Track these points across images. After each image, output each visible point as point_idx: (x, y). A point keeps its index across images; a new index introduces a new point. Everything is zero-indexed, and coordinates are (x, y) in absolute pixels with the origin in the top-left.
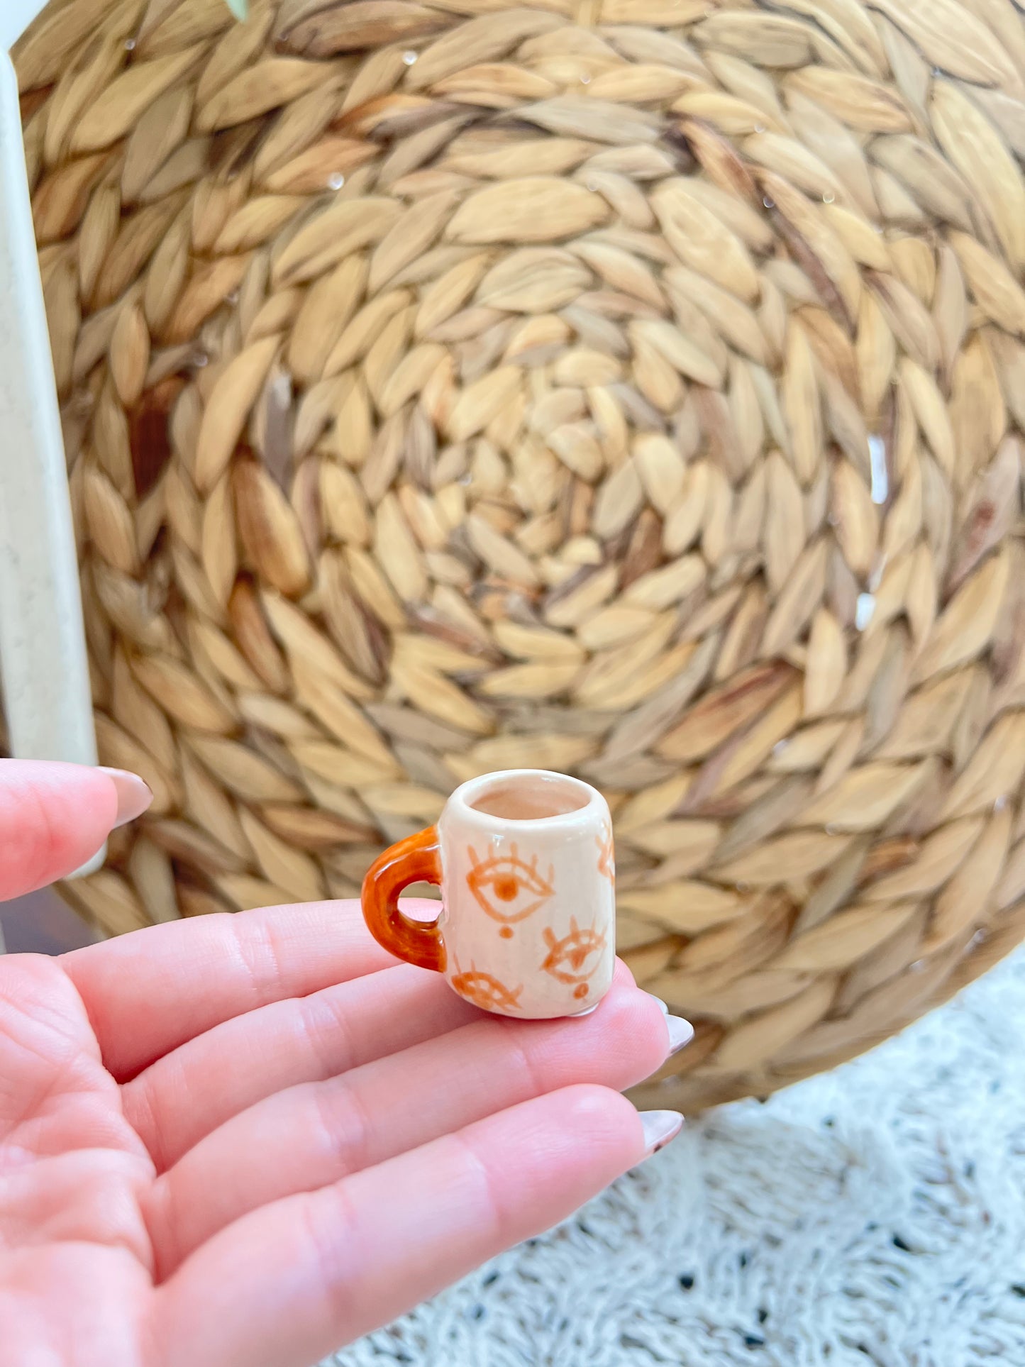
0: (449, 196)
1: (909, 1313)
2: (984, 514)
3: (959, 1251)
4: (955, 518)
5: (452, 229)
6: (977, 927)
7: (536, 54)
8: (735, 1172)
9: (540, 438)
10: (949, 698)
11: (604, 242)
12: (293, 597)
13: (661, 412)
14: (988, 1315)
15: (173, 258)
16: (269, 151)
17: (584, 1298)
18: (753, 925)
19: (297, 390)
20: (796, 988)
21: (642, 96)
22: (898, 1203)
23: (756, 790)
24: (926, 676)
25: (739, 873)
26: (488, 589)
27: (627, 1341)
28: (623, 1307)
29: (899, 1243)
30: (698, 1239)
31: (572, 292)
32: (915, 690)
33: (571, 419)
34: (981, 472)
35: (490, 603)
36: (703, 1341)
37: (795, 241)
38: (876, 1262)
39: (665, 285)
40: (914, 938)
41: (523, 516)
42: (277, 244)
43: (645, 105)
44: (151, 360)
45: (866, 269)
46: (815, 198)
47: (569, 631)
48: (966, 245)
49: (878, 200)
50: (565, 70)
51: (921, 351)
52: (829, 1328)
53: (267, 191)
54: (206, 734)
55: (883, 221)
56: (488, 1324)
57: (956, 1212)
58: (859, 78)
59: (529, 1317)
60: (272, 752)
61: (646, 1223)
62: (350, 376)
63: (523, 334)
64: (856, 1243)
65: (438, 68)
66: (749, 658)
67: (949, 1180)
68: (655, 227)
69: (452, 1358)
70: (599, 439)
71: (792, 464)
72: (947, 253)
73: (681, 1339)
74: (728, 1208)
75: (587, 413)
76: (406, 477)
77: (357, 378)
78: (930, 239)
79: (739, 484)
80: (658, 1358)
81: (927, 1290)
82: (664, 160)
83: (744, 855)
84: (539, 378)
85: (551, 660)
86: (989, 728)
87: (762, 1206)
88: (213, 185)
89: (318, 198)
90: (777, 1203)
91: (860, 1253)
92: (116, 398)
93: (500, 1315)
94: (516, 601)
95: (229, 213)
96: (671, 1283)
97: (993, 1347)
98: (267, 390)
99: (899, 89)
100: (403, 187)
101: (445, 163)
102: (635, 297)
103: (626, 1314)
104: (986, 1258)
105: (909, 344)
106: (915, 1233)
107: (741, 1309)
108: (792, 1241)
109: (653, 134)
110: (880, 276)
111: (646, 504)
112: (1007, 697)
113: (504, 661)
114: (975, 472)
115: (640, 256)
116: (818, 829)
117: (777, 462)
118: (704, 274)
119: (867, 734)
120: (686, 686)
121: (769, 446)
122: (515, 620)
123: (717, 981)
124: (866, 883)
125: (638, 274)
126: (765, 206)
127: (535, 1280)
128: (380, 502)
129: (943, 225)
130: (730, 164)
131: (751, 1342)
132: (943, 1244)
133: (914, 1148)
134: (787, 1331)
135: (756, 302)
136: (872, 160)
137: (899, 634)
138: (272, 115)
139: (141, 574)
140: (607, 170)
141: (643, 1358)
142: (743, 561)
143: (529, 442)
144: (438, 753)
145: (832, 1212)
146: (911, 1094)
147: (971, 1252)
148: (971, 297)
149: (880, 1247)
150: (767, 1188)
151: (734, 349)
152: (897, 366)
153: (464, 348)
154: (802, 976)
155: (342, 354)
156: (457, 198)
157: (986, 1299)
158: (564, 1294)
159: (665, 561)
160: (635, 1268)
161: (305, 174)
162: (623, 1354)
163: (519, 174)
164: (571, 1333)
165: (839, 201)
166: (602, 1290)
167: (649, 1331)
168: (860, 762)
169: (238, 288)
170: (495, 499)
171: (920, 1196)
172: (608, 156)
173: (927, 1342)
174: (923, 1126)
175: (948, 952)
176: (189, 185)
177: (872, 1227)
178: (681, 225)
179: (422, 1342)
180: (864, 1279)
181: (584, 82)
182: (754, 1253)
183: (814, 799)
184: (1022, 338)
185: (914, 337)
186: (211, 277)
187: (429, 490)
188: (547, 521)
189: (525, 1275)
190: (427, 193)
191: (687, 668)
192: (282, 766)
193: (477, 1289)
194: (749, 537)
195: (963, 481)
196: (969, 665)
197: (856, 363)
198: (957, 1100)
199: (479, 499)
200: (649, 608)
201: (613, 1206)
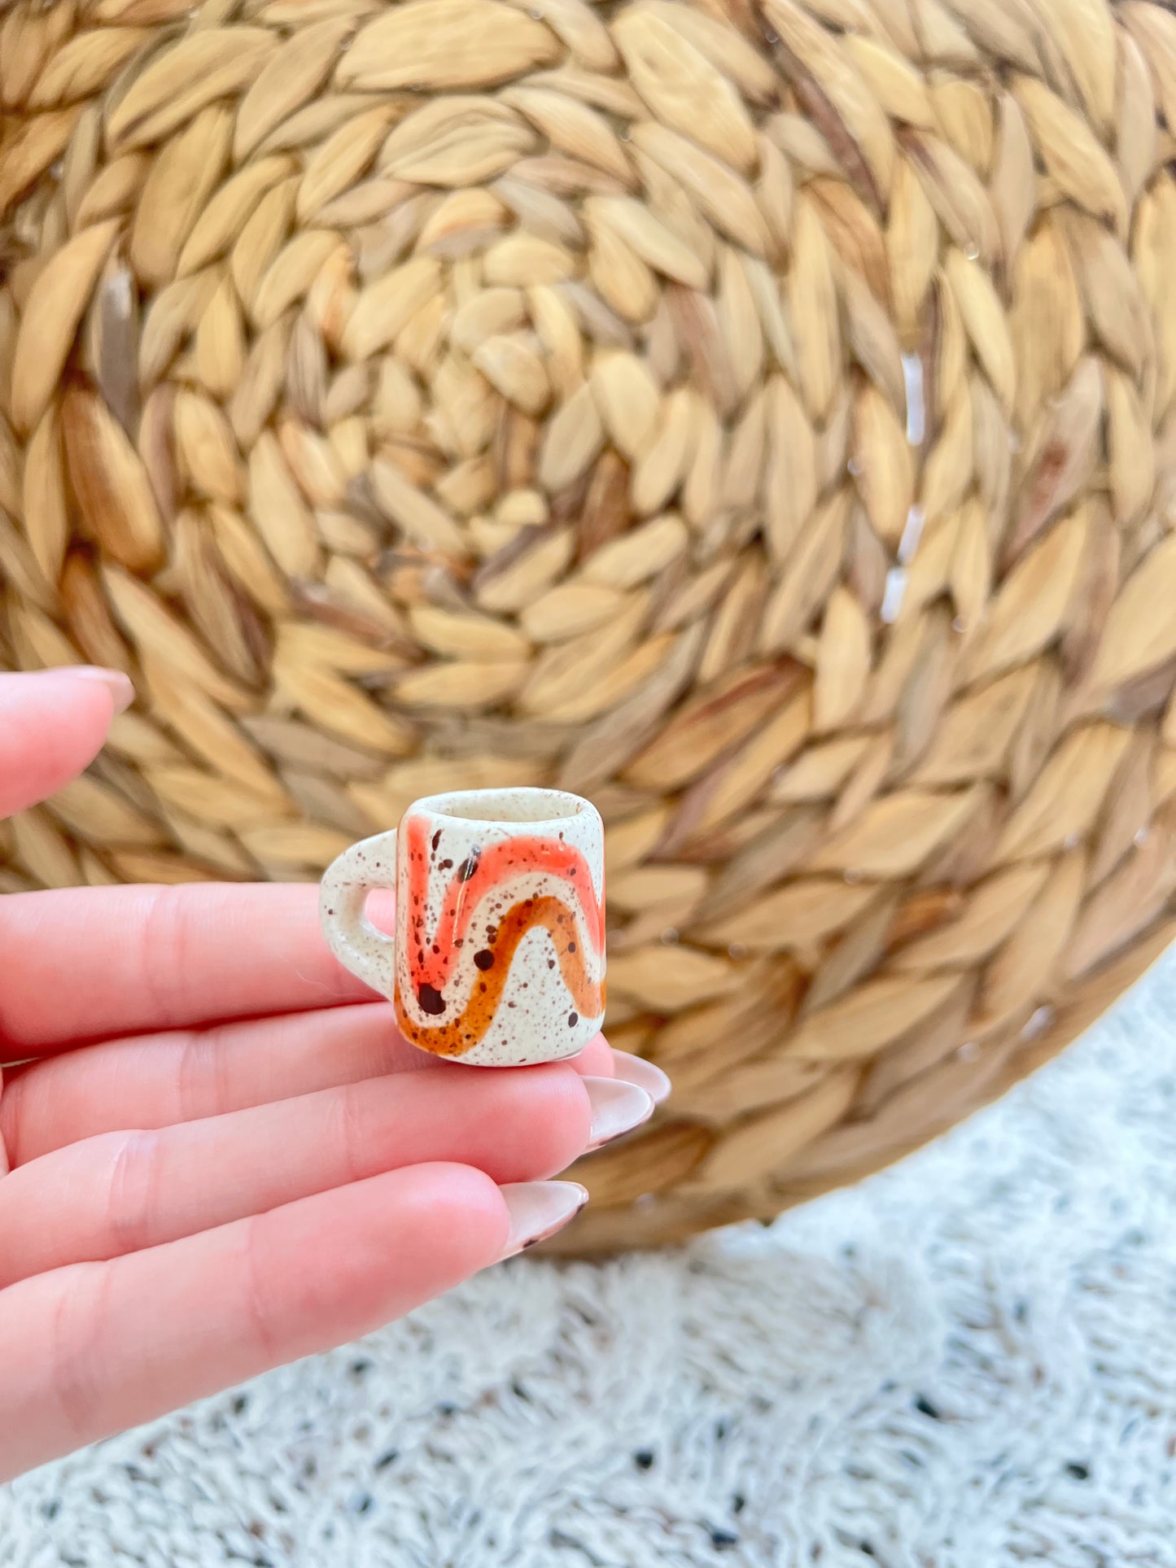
0: (344, 24)
1: (928, 1501)
2: (1053, 458)
3: (1000, 1419)
4: (1016, 462)
5: (343, 70)
6: (1039, 1003)
8: (722, 1316)
9: (466, 355)
10: (1005, 706)
11: (548, 88)
12: (145, 573)
13: (629, 322)
14: (1033, 1505)
17: (505, 1485)
18: (748, 1002)
19: (143, 294)
20: (803, 1082)
22: (926, 1354)
23: (752, 826)
24: (975, 675)
25: (734, 932)
26: (401, 561)
27: (557, 1539)
28: (555, 1494)
29: (925, 1408)
30: (665, 1403)
31: (504, 157)
32: (961, 694)
33: (506, 328)
34: (1051, 402)
35: (403, 580)
36: (658, 1539)
37: (806, 85)
38: (892, 1431)
39: (630, 147)
40: (956, 1019)
41: (443, 460)
42: (112, 93)
45: (900, 126)
46: (835, 28)
47: (510, 618)
48: (1034, 92)
49: (918, 32)
51: (972, 238)
52: (822, 1521)
53: (99, 23)
55: (924, 62)
56: (377, 1518)
57: (1002, 1365)
59: (432, 1507)
60: (121, 779)
61: (599, 1385)
62: (212, 273)
63: (444, 214)
64: (867, 1407)
66: (742, 653)
67: (995, 1325)
68: (619, 69)
70: (545, 358)
71: (800, 390)
72: (1008, 103)
73: (629, 1536)
74: (707, 1362)
75: (527, 322)
76: (288, 412)
77: (221, 277)
78: (985, 83)
79: (731, 420)
80: (595, 1562)
81: (955, 1471)
83: (737, 910)
84: (463, 275)
85: (485, 656)
86: (1058, 744)
88: (27, 15)
89: (168, 29)
90: (773, 1355)
91: (871, 1421)
93: (395, 1506)
94: (435, 576)
95: (48, 53)
96: (624, 1461)
97: (1036, 1546)
98: (102, 292)
102: (592, 165)
103: (560, 1504)
104: (1034, 1427)
105: (957, 230)
106: (945, 1395)
107: (713, 1497)
108: (786, 1405)
110: (919, 135)
111: (607, 444)
112: (1082, 703)
113: (424, 657)
114: (1043, 403)
115: (599, 108)
116: (834, 876)
117: (780, 389)
118: (684, 133)
119: (898, 752)
120: (662, 690)
121: (770, 368)
122: (436, 602)
123: (700, 1074)
124: (897, 946)
125: (596, 134)
126: (766, 39)
127: (448, 1458)
128: (253, 445)
129: (1006, 68)
131: (721, 1541)
132: (980, 1407)
133: (954, 1283)
134: (768, 1526)
135: (753, 172)
137: (940, 621)
142: (735, 522)
143: (450, 362)
144: (340, 781)
145: (839, 1367)
146: (956, 1215)
147: (1016, 1419)
148: (1040, 166)
149: (899, 1413)
150: (762, 1336)
151: (724, 236)
152: (942, 260)
153: (363, 235)
154: (812, 1066)
155: (201, 244)
156: (352, 26)
157: (1032, 1482)
158: (480, 1476)
159: (633, 522)
160: (576, 1444)
162: (549, 1556)
164: (482, 1531)
165: (864, 31)
166: (529, 1473)
167: (589, 1527)
168: (887, 789)
169: (59, 156)
170: (406, 437)
171: (957, 1345)
173: (948, 1542)
174: (969, 1256)
175: (1000, 1037)
177: (890, 1387)
178: (651, 64)
179: (288, 1542)
180: (875, 1456)
182: (737, 1420)
183: (826, 837)
184: (1108, 222)
185: (963, 219)
186: (25, 141)
187: (319, 427)
188: (476, 468)
189: (434, 1454)
190: (308, 21)
191: (661, 666)
192: (135, 798)
193: (365, 1474)
194: (741, 492)
195: (1027, 415)
196: (1032, 661)
197: (886, 256)
198: (1013, 1221)
199: (386, 439)
200: (612, 586)
201: (560, 1359)
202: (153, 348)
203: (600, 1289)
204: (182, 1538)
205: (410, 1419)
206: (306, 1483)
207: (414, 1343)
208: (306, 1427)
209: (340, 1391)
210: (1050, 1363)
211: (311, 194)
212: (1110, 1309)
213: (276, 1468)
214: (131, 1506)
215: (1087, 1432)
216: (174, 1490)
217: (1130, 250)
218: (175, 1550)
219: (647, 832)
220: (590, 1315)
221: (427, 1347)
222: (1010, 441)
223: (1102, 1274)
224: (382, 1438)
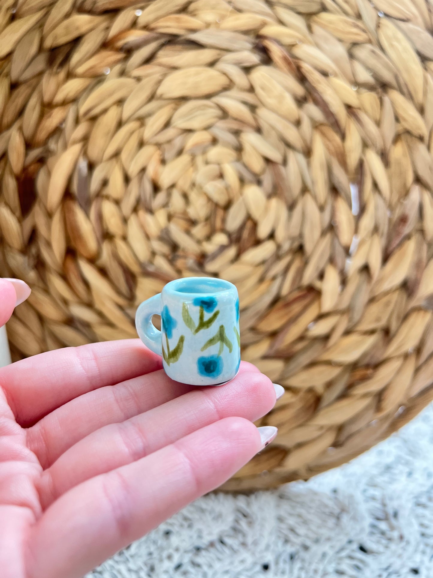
0: (157, 77)
2: (403, 220)
3: (388, 553)
4: (390, 220)
5: (159, 92)
6: (400, 406)
7: (196, 10)
8: (291, 515)
9: (201, 188)
10: (387, 304)
11: (228, 97)
12: (92, 260)
13: (255, 175)
15: (35, 108)
16: (76, 58)
18: (298, 406)
19: (91, 166)
20: (318, 433)
21: (245, 28)
22: (362, 530)
23: (300, 346)
24: (377, 294)
25: (294, 382)
26: (179, 257)
29: (362, 549)
30: (272, 547)
31: (213, 120)
32: (372, 300)
33: (214, 179)
34: (402, 200)
35: (180, 263)
37: (316, 95)
38: (351, 557)
39: (256, 117)
40: (371, 413)
41: (193, 223)
42: (81, 100)
43: (246, 32)
44: (26, 155)
45: (349, 107)
46: (325, 74)
47: (216, 274)
48: (395, 95)
49: (354, 75)
50: (209, 16)
51: (374, 145)
53: (75, 76)
54: (56, 322)
55: (356, 84)
57: (389, 534)
58: (345, 18)
60: (84, 330)
61: (249, 540)
62: (114, 161)
63: (192, 140)
64: (342, 549)
65: (151, 17)
66: (296, 286)
67: (386, 518)
68: (251, 89)
70: (227, 188)
71: (315, 198)
72: (386, 99)
74: (286, 532)
75: (221, 176)
76: (141, 206)
77: (117, 162)
78: (378, 93)
79: (291, 207)
81: (373, 572)
82: (254, 58)
83: (294, 375)
84: (199, 160)
86: (405, 317)
88: (51, 74)
89: (99, 79)
90: (309, 529)
91: (344, 554)
92: (12, 172)
94: (191, 262)
95: (59, 86)
96: (258, 568)
98: (77, 168)
99: (363, 23)
100: (136, 73)
101: (156, 61)
102: (242, 122)
104: (400, 556)
105: (369, 142)
106: (370, 544)
108: (314, 548)
109: (249, 46)
110: (355, 110)
111: (249, 217)
112: (415, 302)
114: (399, 200)
115: (245, 103)
116: (329, 363)
117: (308, 198)
118: (273, 110)
119: (350, 320)
120: (268, 299)
121: (305, 190)
122: (191, 270)
124: (350, 386)
125: (244, 112)
126: (302, 79)
127: (199, 566)
128: (129, 218)
129: (384, 86)
130: (285, 59)
132: (381, 549)
133: (372, 503)
135: (298, 123)
136: (351, 56)
137: (364, 276)
138: (76, 41)
139: (25, 251)
140: (229, 63)
142: (293, 242)
143: (195, 190)
145: (332, 534)
146: (372, 478)
147: (394, 553)
148: (397, 119)
149: (353, 551)
150: (305, 522)
151: (288, 145)
152: (363, 152)
153: (166, 147)
154: (321, 428)
155: (111, 150)
156: (160, 78)
157: (399, 576)
158: (210, 573)
159: (258, 242)
160: (242, 561)
161: (91, 68)
163: (189, 66)
165: (336, 75)
166: (227, 572)
168: (348, 333)
169: (64, 121)
170: (180, 216)
171: (373, 526)
172: (229, 57)
174: (377, 493)
175: (387, 417)
176: (40, 74)
177: (350, 542)
180: (345, 566)
181: (218, 22)
182: (297, 553)
183: (326, 349)
184: (421, 139)
186: (52, 116)
187: (151, 211)
188: (204, 226)
189: (194, 564)
190: (147, 76)
191: (268, 291)
193: (171, 571)
194: (295, 232)
195: (394, 204)
196: (396, 289)
197: (344, 151)
198: (392, 481)
199: (174, 215)
200: (250, 264)
201: (236, 530)
202: (94, 185)
203: (248, 504)
205: (186, 552)
206: (151, 574)
207: (186, 524)
208: (150, 554)
209: (161, 542)
210: (406, 533)
212: (427, 512)
213: (141, 569)
215: (418, 558)
217: (429, 148)
219: (263, 348)
220: (246, 514)
221: (190, 526)
222: (388, 213)
223: (424, 500)
224: (176, 558)
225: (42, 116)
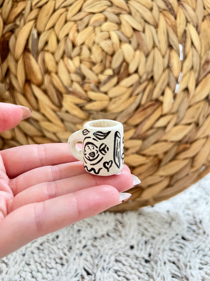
1: (185, 254)
2: (207, 62)
3: (197, 240)
4: (200, 64)
6: (204, 165)
8: (145, 222)
9: (98, 44)
10: (198, 109)
12: (39, 86)
13: (128, 38)
14: (205, 255)
17: (107, 251)
18: (150, 164)
19: (39, 34)
20: (160, 179)
22: (183, 229)
23: (150, 132)
24: (192, 103)
25: (146, 152)
26: (86, 83)
27: (117, 261)
28: (116, 253)
29: (183, 238)
30: (135, 237)
31: (105, 7)
32: (190, 107)
33: (105, 39)
35: (86, 86)
36: (135, 261)
38: (178, 243)
39: (129, 5)
40: (189, 167)
41: (94, 64)
44: (4, 28)
45: (179, 1)
47: (106, 93)
51: (192, 21)
52: (166, 258)
56: (83, 256)
57: (197, 231)
59: (93, 255)
60: (35, 124)
61: (123, 234)
62: (52, 30)
63: (94, 18)
64: (173, 238)
66: (149, 99)
67: (196, 224)
69: (74, 264)
70: (113, 44)
71: (160, 50)
73: (130, 260)
74: (143, 230)
75: (110, 38)
76: (65, 55)
79: (147, 56)
80: (124, 265)
81: (190, 249)
83: (148, 147)
84: (98, 29)
85: (101, 100)
86: (207, 116)
87: (151, 230)
90: (155, 229)
91: (174, 241)
93: (87, 255)
94: (92, 85)
96: (128, 247)
97: (205, 263)
98: (32, 34)
102: (121, 8)
103: (117, 254)
104: (204, 242)
105: (189, 20)
106: (187, 236)
107: (145, 254)
110: (182, 2)
111: (124, 60)
113: (90, 101)
114: (206, 52)
116: (166, 141)
117: (156, 49)
118: (139, 2)
119: (178, 117)
120: (134, 106)
121: (154, 46)
122: (93, 90)
124: (177, 154)
125: (122, 3)
127: (96, 247)
128: (59, 62)
131: (147, 261)
132: (194, 239)
133: (188, 217)
134: (155, 259)
135: (151, 9)
137: (186, 93)
139: (3, 81)
141: (120, 265)
142: (148, 74)
143: (95, 45)
144: (75, 124)
145: (167, 231)
146: (187, 205)
147: (201, 240)
148: (205, 8)
149: (179, 239)
150: (153, 226)
151: (146, 21)
152: (186, 25)
153: (79, 22)
154: (162, 176)
155: (50, 25)
157: (204, 252)
158: (102, 250)
159: (129, 75)
160: (120, 244)
162: (115, 263)
164: (103, 259)
166: (111, 249)
167: (122, 259)
168: (176, 125)
169: (24, 9)
170: (87, 60)
171: (189, 228)
174: (190, 212)
175: (197, 171)
177: (177, 235)
179: (67, 261)
180: (175, 247)
182: (148, 241)
183: (165, 134)
185: (190, 17)
186: (18, 7)
187: (71, 58)
188: (100, 65)
189: (93, 246)
191: (134, 102)
192: (38, 127)
193: (81, 248)
194: (149, 69)
195: (202, 55)
196: (203, 100)
197: (176, 24)
198: (198, 206)
199: (83, 60)
200: (125, 87)
201: (116, 230)
202: (41, 44)
203: (122, 217)
204: (48, 260)
205: (89, 239)
206: (70, 250)
207: (89, 227)
208: (70, 241)
209: (76, 235)
210: (207, 231)
211: (69, 15)
213: (65, 248)
214: (38, 254)
216: (46, 252)
218: (46, 262)
219: (131, 133)
220: (121, 222)
221: (91, 227)
222: (199, 60)
224: (84, 243)
225: (12, 7)
